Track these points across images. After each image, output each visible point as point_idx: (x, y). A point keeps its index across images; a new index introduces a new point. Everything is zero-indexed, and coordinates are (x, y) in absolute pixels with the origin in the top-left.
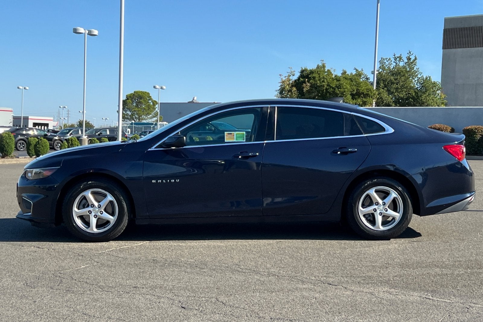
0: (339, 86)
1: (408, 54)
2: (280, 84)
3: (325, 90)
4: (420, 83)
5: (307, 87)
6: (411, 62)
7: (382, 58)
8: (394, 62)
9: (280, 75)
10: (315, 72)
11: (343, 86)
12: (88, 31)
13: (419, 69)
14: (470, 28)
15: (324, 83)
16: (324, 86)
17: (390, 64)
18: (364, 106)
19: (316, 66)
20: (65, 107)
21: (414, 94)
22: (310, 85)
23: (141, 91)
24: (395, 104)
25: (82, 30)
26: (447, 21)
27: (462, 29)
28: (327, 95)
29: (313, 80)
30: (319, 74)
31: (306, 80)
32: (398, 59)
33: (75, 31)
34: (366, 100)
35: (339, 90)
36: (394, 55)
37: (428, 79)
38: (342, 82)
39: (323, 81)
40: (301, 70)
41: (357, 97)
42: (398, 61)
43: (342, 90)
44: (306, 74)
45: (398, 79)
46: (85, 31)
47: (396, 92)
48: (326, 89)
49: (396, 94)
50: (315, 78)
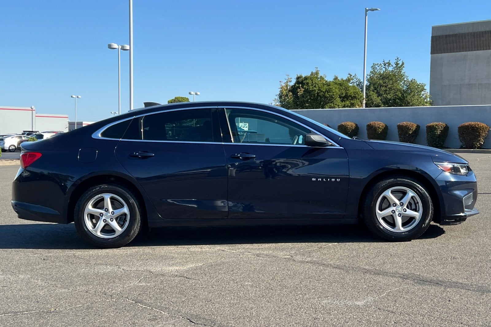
0: (329, 90)
1: (396, 60)
2: (280, 90)
3: (316, 94)
4: (406, 85)
5: (301, 92)
6: (399, 67)
7: (374, 64)
8: (384, 67)
9: (280, 82)
10: (309, 78)
11: (332, 90)
12: (121, 47)
13: (405, 73)
14: (454, 35)
15: (316, 88)
16: (315, 91)
17: (381, 69)
18: (352, 108)
19: (310, 74)
20: (115, 113)
21: (400, 95)
22: (303, 90)
23: (181, 96)
24: (383, 105)
25: (115, 46)
26: (434, 28)
27: (447, 36)
28: (318, 98)
29: (306, 85)
30: (312, 80)
31: (300, 85)
32: (387, 65)
33: (110, 47)
34: (354, 102)
35: (329, 93)
36: (384, 61)
37: (413, 81)
38: (331, 87)
39: (315, 87)
40: (297, 77)
41: (345, 99)
42: (387, 67)
43: (331, 94)
44: (302, 81)
45: (387, 83)
46: (118, 46)
47: (384, 94)
48: (318, 93)
49: (384, 96)
50: (309, 84)
